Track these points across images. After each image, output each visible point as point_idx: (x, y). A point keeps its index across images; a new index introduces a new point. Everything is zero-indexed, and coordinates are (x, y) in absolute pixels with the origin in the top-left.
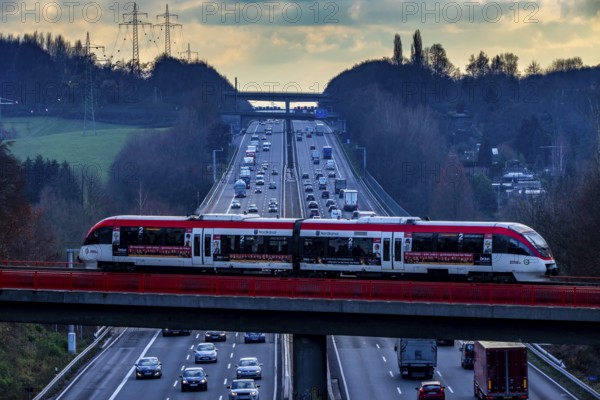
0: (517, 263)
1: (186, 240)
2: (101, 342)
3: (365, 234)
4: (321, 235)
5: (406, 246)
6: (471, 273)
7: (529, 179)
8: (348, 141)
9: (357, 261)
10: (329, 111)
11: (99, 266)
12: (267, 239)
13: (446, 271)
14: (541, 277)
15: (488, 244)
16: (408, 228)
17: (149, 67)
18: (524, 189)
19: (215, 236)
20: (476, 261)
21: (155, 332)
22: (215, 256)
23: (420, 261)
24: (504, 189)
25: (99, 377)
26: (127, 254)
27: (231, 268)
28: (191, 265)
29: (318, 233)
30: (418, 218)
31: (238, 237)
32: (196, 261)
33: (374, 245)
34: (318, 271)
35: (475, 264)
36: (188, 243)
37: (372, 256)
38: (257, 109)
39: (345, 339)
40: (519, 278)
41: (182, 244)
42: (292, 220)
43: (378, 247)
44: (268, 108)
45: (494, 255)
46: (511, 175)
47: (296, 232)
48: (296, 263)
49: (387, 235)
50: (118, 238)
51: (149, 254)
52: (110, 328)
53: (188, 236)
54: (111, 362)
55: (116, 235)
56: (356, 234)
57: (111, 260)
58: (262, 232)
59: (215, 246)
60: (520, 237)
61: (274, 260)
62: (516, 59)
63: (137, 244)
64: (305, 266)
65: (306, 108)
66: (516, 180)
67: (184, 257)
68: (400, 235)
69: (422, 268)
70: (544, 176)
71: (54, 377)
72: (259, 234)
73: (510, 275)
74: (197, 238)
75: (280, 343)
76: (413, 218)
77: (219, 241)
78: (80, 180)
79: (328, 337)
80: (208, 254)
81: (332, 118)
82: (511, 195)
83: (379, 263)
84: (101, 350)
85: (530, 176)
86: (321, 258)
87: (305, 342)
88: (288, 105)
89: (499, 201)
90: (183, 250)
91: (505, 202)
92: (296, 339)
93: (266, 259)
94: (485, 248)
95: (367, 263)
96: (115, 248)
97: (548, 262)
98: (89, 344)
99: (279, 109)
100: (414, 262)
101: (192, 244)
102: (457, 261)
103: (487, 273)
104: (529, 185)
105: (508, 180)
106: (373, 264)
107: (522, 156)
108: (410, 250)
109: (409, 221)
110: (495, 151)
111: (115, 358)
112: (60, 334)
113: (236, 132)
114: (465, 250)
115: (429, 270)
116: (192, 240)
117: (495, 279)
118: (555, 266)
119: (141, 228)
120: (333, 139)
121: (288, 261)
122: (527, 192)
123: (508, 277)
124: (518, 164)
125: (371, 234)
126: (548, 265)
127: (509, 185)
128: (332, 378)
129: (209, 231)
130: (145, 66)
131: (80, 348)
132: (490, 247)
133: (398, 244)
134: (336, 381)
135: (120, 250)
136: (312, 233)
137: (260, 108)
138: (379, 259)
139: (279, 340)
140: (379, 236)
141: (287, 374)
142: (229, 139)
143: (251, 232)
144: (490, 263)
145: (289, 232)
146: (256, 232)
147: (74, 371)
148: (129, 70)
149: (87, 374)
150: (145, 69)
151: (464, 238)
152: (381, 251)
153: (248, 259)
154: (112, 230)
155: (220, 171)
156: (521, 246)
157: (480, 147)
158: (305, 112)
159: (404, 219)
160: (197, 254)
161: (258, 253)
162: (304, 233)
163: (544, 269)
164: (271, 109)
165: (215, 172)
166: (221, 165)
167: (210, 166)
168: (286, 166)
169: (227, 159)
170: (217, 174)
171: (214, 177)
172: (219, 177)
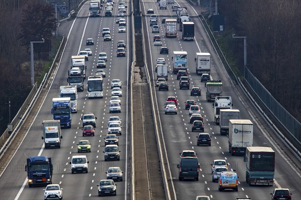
8: (221, 28)
142: (52, 26)
155: (41, 71)
165: (33, 73)
166: (42, 62)
167: (26, 63)
168: (133, 64)
169: (50, 55)
170: (36, 75)
171: (33, 78)
172: (39, 79)
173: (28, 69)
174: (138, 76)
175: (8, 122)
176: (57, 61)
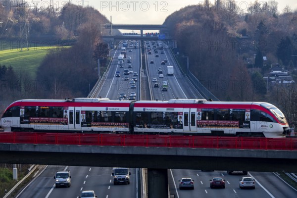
0: (266, 126)
1: (64, 114)
2: (33, 174)
3: (173, 110)
4: (146, 111)
5: (198, 117)
6: (238, 133)
7: (286, 75)
8: (178, 53)
9: (168, 126)
10: (167, 35)
11: (12, 130)
12: (114, 113)
13: (223, 131)
14: (280, 135)
15: (248, 115)
16: (199, 105)
17: (60, 10)
18: (282, 81)
19: (82, 112)
20: (240, 126)
21: (65, 168)
22: (82, 123)
23: (207, 126)
24: (270, 80)
25: (31, 195)
26: (29, 123)
27: (92, 131)
28: (67, 129)
29: (144, 110)
30: (205, 100)
31: (96, 112)
32: (70, 127)
33: (179, 116)
34: (145, 132)
35: (240, 127)
36: (66, 116)
37: (178, 123)
38: (123, 34)
39: (178, 171)
40: (267, 136)
41: (63, 117)
42: (129, 101)
43: (181, 117)
44: (130, 34)
45: (251, 122)
46: (274, 72)
47: (131, 109)
48: (132, 128)
49: (186, 110)
50: (24, 113)
51: (43, 122)
52: (38, 165)
53: (66, 112)
54: (38, 186)
55: (22, 111)
56: (167, 110)
57: (19, 127)
58: (111, 109)
59: (82, 117)
60: (267, 111)
61: (118, 126)
62: (277, 4)
63: (35, 117)
64: (137, 129)
65: (152, 33)
66: (277, 75)
67: (63, 124)
68: (194, 110)
69: (207, 130)
70: (294, 73)
71: (5, 195)
72: (108, 110)
73: (261, 134)
74: (71, 113)
75: (139, 174)
76: (202, 100)
77: (85, 115)
78: (19, 77)
79: (168, 170)
80: (78, 122)
81: (168, 39)
82: (275, 84)
83: (182, 127)
84: (32, 179)
85: (287, 73)
86: (147, 124)
87: (155, 173)
88: (142, 32)
89: (267, 88)
90: (63, 120)
91: (271, 88)
92: (150, 171)
93: (113, 126)
94: (246, 117)
95: (174, 128)
96: (22, 119)
97: (284, 126)
98: (25, 175)
99: (137, 34)
100: (203, 126)
101: (68, 117)
102: (229, 126)
103: (247, 133)
104: (285, 78)
105: (273, 75)
106: (178, 128)
107: (281, 61)
108: (200, 119)
109: (199, 101)
110: (265, 58)
111: (41, 183)
112: (8, 169)
113: (111, 48)
114: (234, 119)
115: (212, 131)
116: (68, 114)
117: (252, 137)
118: (289, 128)
119: (37, 107)
120: (169, 52)
121: (127, 127)
122: (284, 82)
123: (261, 135)
124: (278, 66)
125: (177, 110)
126: (284, 128)
127: (273, 78)
128: (171, 194)
129: (78, 109)
130: (57, 10)
131: (20, 177)
132: (249, 117)
133: (193, 116)
134: (173, 196)
135: (24, 120)
136: (141, 109)
137: (126, 34)
138: (182, 125)
139: (138, 171)
140: (181, 111)
141: (144, 193)
142: (107, 52)
143: (103, 109)
144: (249, 127)
145: (127, 109)
146: (107, 109)
147: (16, 191)
148: (48, 12)
149: (24, 193)
150: (57, 12)
151: (233, 112)
152: (183, 120)
153: (102, 125)
154: (20, 108)
156: (268, 116)
157: (256, 56)
158: (152, 36)
159: (197, 100)
160: (71, 122)
161: (108, 122)
162: (136, 109)
163: (283, 130)
164: (132, 34)
165: (99, 72)
166: (103, 67)
167: (96, 68)
168: (141, 68)
169: (106, 64)
170: (101, 73)
171: (99, 74)
172: (102, 75)
173: (97, 70)
174: (143, 73)
175: (89, 93)
176: (109, 67)
